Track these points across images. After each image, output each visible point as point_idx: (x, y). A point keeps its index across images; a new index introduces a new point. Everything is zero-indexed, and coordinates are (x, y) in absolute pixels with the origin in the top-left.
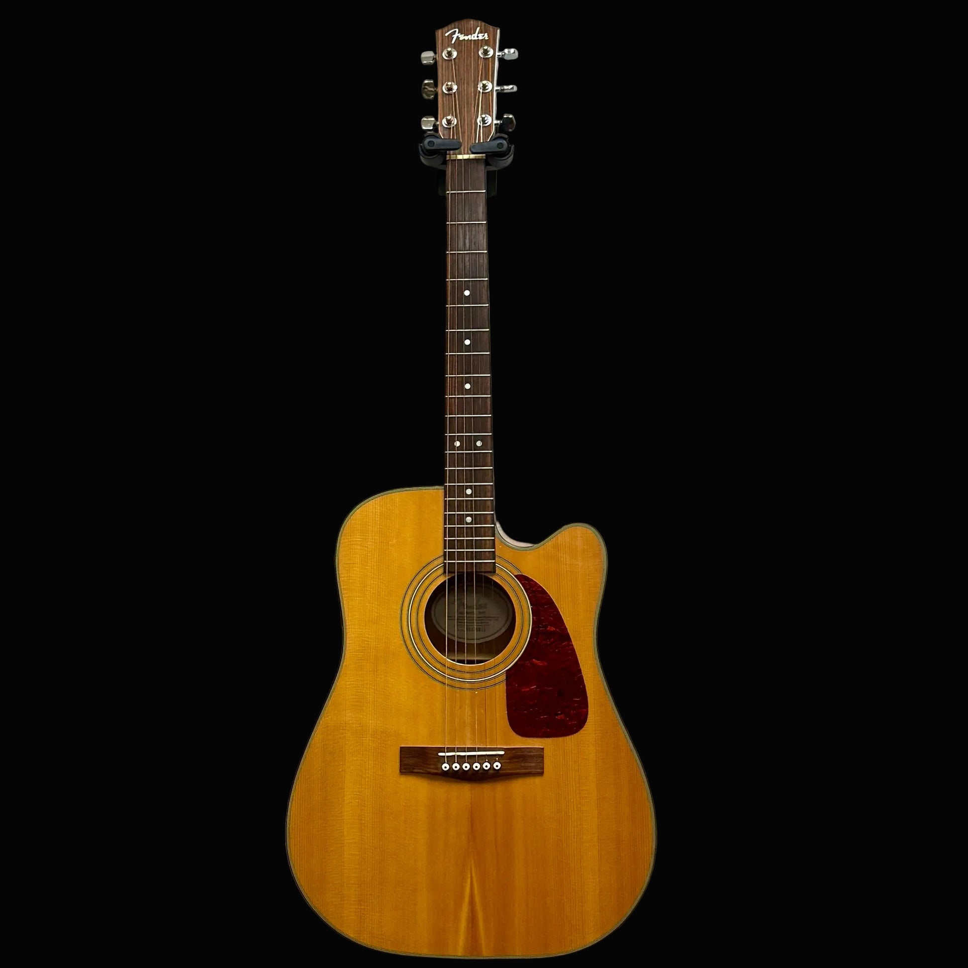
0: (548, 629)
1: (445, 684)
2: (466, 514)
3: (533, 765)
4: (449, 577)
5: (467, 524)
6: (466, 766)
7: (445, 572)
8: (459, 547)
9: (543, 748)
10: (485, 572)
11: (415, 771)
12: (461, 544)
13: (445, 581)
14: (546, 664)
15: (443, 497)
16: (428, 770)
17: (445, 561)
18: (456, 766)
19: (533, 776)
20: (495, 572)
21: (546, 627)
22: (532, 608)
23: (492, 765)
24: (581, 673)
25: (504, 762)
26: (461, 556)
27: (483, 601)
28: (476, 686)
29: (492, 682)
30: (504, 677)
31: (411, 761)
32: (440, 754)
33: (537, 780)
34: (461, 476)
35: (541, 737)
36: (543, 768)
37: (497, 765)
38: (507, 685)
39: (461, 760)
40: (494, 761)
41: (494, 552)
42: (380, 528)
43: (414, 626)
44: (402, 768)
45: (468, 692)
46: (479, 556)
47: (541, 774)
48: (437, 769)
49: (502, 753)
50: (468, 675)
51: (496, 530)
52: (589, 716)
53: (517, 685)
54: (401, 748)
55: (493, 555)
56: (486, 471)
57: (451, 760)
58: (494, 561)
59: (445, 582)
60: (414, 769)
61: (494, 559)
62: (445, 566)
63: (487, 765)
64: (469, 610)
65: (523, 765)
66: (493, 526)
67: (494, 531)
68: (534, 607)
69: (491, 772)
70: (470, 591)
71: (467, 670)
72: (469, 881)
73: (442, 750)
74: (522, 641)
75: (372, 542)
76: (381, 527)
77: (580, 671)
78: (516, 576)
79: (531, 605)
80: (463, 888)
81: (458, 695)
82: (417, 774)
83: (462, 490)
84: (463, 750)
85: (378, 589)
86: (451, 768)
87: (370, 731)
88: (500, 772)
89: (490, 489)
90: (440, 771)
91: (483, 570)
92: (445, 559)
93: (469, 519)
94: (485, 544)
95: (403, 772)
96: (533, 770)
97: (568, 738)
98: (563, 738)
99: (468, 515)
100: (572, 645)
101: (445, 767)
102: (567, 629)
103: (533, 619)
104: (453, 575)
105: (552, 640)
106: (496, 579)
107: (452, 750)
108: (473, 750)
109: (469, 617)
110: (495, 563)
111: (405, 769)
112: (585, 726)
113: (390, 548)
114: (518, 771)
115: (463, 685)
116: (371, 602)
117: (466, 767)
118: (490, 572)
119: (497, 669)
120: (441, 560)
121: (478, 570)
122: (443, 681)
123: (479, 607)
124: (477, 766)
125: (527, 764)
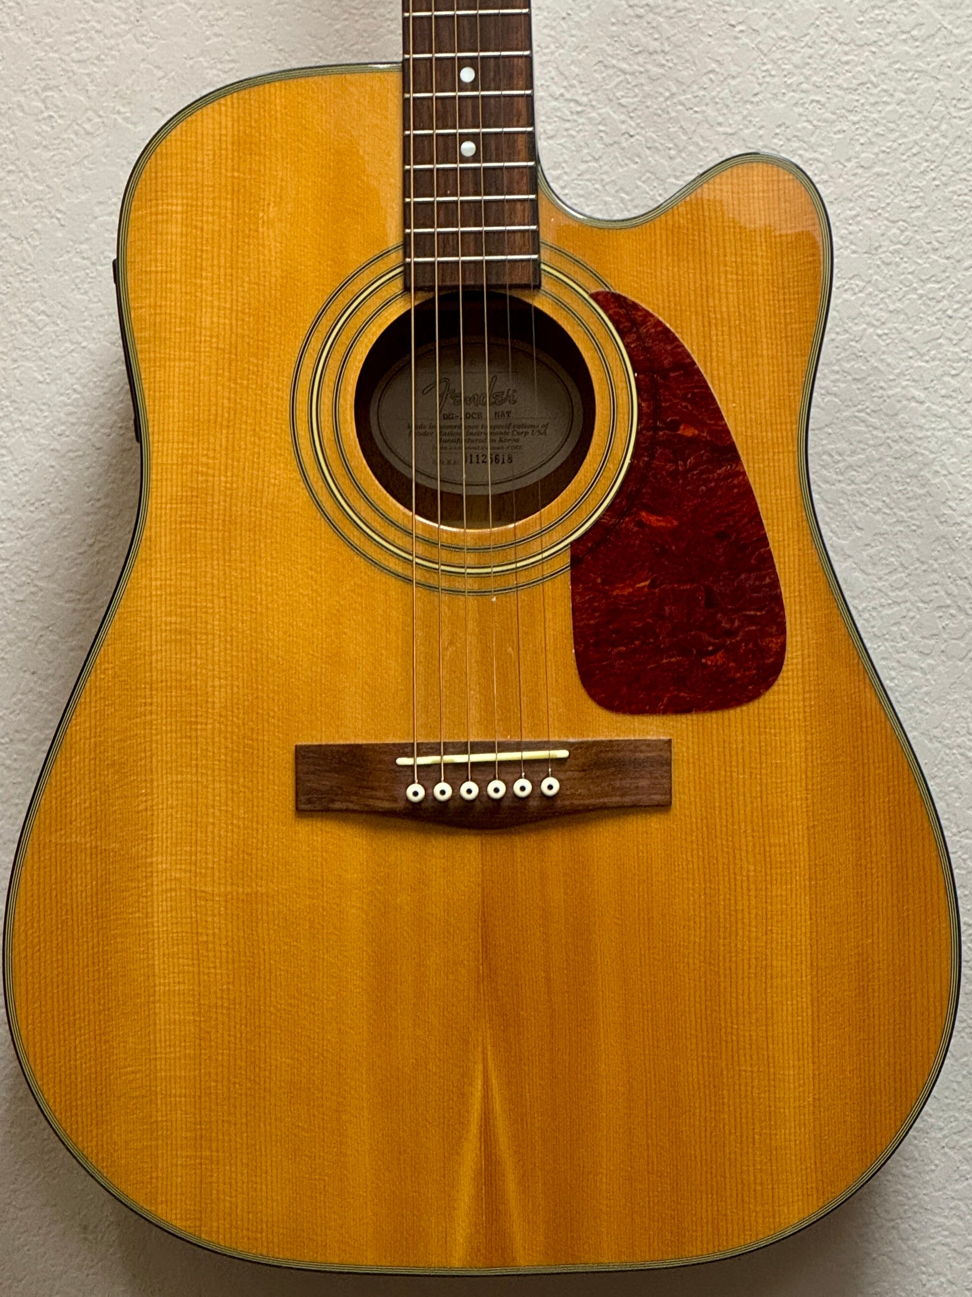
0: (679, 432)
1: (412, 581)
2: (460, 134)
3: (644, 783)
4: (417, 303)
5: (464, 160)
6: (470, 789)
7: (407, 289)
8: (442, 220)
9: (670, 741)
10: (513, 287)
11: (337, 805)
12: (448, 213)
13: (409, 312)
14: (676, 523)
15: (398, 93)
16: (371, 802)
17: (408, 260)
18: (443, 790)
19: (646, 812)
20: (538, 287)
21: (674, 426)
22: (636, 379)
23: (536, 785)
24: (768, 545)
25: (568, 779)
26: (448, 244)
27: (506, 383)
28: (492, 584)
29: (535, 574)
30: (566, 560)
31: (327, 782)
32: (402, 761)
33: (654, 823)
34: (445, 34)
35: (665, 712)
36: (669, 792)
37: (551, 785)
38: (574, 581)
39: (456, 774)
40: (542, 775)
41: (536, 233)
42: (233, 177)
43: (327, 433)
44: (303, 798)
45: (472, 601)
46: (495, 242)
47: (664, 806)
48: (395, 800)
49: (563, 753)
50: (471, 559)
51: (540, 175)
52: (788, 655)
53: (599, 580)
54: (298, 749)
55: (534, 242)
56: (511, 17)
57: (429, 775)
58: (535, 257)
59: (406, 316)
60: (333, 801)
61: (537, 252)
62: (406, 274)
63: (523, 786)
64: (472, 409)
65: (617, 784)
66: (532, 164)
67: (536, 178)
68: (642, 376)
69: (533, 803)
70: (473, 347)
71: (470, 543)
72: (479, 1083)
73: (406, 750)
74: (611, 466)
75: (213, 214)
76: (236, 174)
77: (763, 540)
78: (595, 296)
79: (634, 372)
80: (463, 1097)
81: (445, 609)
82: (343, 815)
83: (450, 69)
84: (463, 749)
85: (231, 337)
86: (429, 795)
87: (217, 706)
88: (559, 803)
89: (523, 67)
90: (400, 805)
91: (507, 281)
92: (406, 254)
93: (468, 148)
94: (513, 211)
95: (303, 811)
96: (644, 799)
97: (734, 715)
98: (720, 713)
99: (465, 137)
100: (744, 473)
101: (415, 791)
102: (728, 432)
103: (639, 405)
104: (430, 295)
105: (691, 461)
106: (541, 303)
107: (433, 749)
108: (489, 748)
109: (470, 427)
110: (537, 263)
111: (309, 801)
112: (780, 681)
113: (261, 230)
114: (606, 800)
115: (458, 585)
116: (213, 371)
117: (469, 791)
118: (526, 287)
119: (547, 539)
120: (396, 258)
121: (494, 282)
122: (408, 573)
123: (497, 401)
124: (496, 788)
125: (627, 783)
